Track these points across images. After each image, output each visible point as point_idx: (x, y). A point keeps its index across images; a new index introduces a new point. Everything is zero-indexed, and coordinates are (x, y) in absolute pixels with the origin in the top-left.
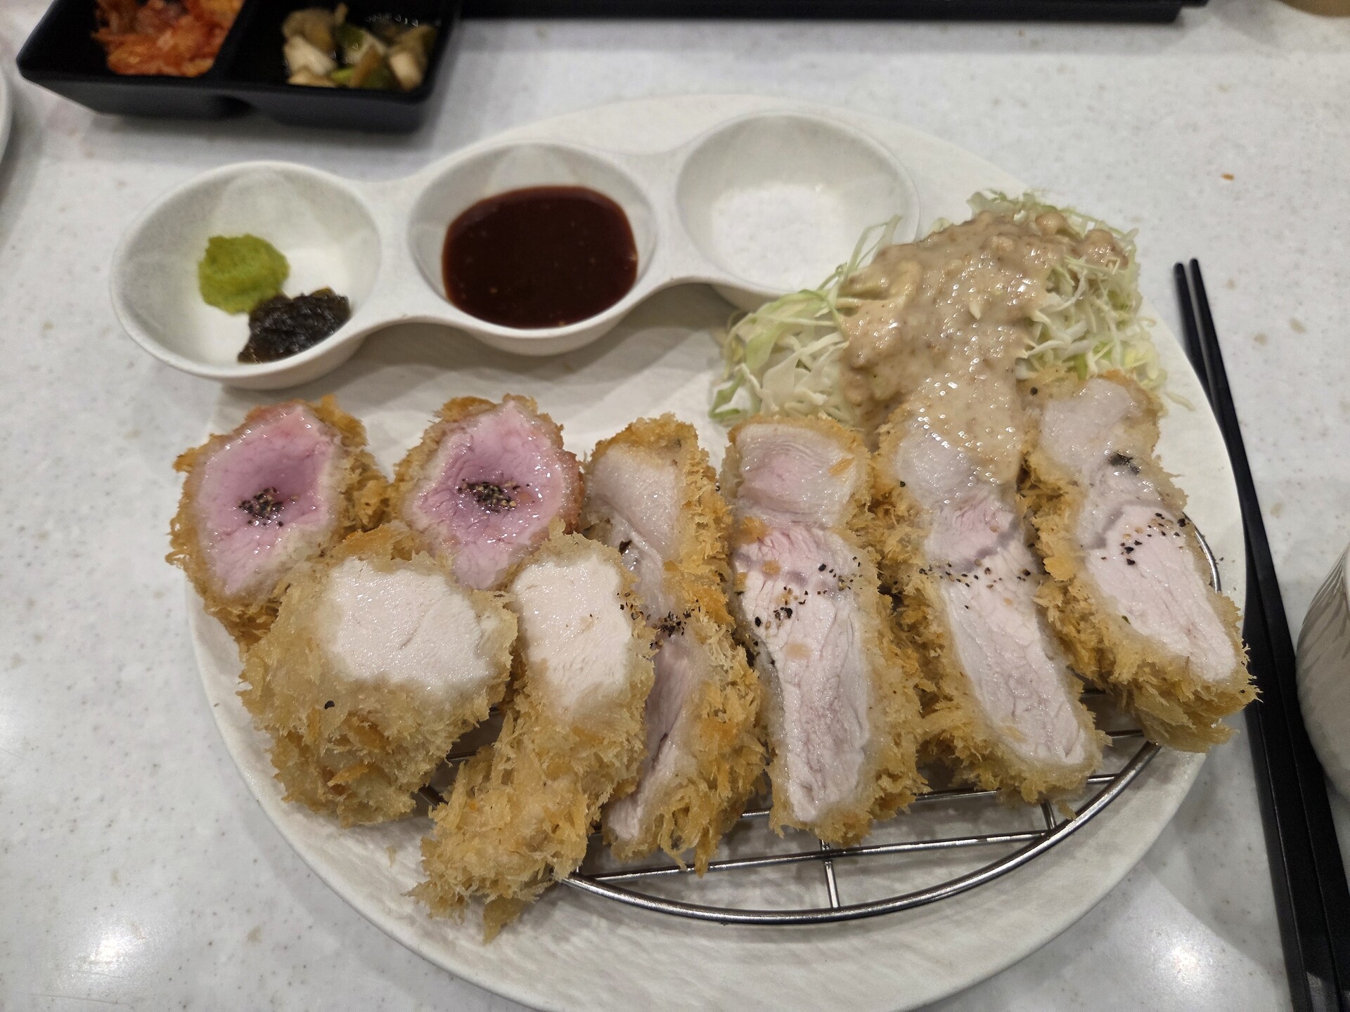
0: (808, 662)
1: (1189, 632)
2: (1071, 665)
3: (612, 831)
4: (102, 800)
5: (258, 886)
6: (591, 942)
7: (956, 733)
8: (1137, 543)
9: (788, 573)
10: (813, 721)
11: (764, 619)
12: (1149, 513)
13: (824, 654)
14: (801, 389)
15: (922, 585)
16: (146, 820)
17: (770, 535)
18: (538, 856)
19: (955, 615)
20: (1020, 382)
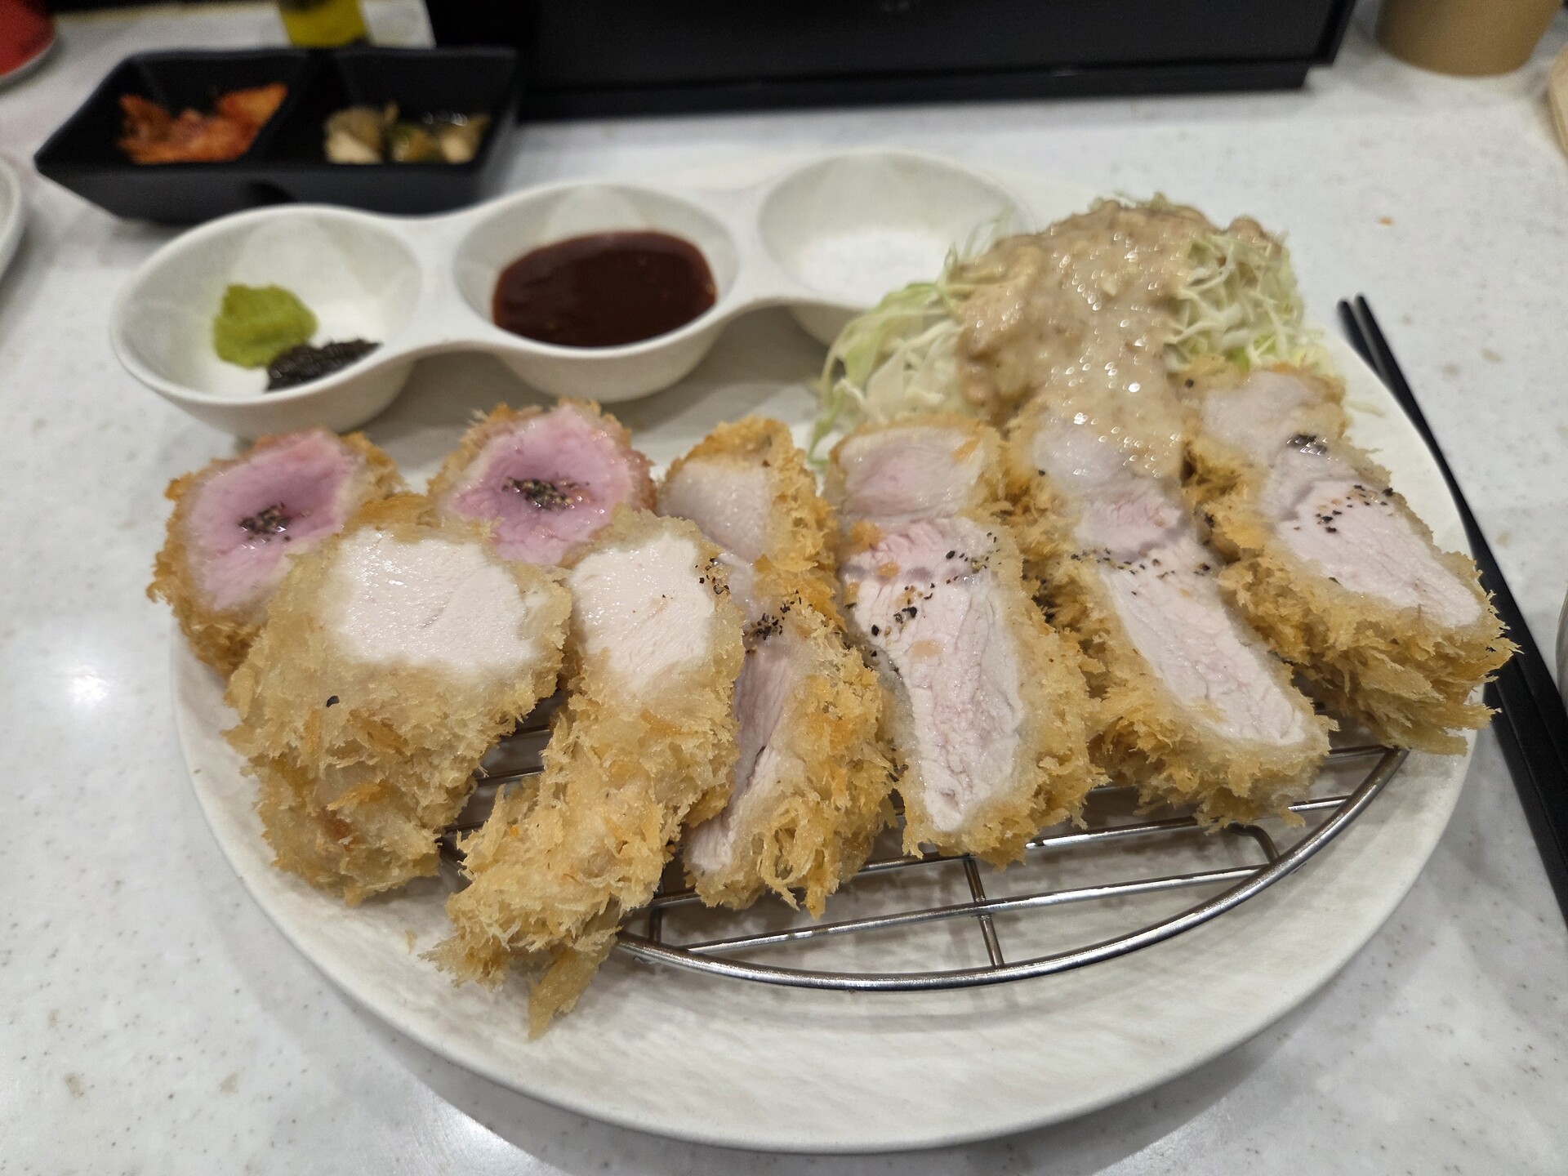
0: (940, 659)
1: (1416, 587)
2: (1274, 648)
3: (696, 867)
4: (47, 925)
5: (237, 1022)
6: (674, 1039)
7: (1135, 718)
8: (1336, 513)
9: (909, 572)
10: (951, 721)
11: (882, 626)
12: (1346, 487)
13: (959, 645)
14: (913, 390)
15: (1076, 571)
16: (101, 947)
17: (884, 539)
18: (598, 883)
19: (1122, 604)
20: (1172, 376)
